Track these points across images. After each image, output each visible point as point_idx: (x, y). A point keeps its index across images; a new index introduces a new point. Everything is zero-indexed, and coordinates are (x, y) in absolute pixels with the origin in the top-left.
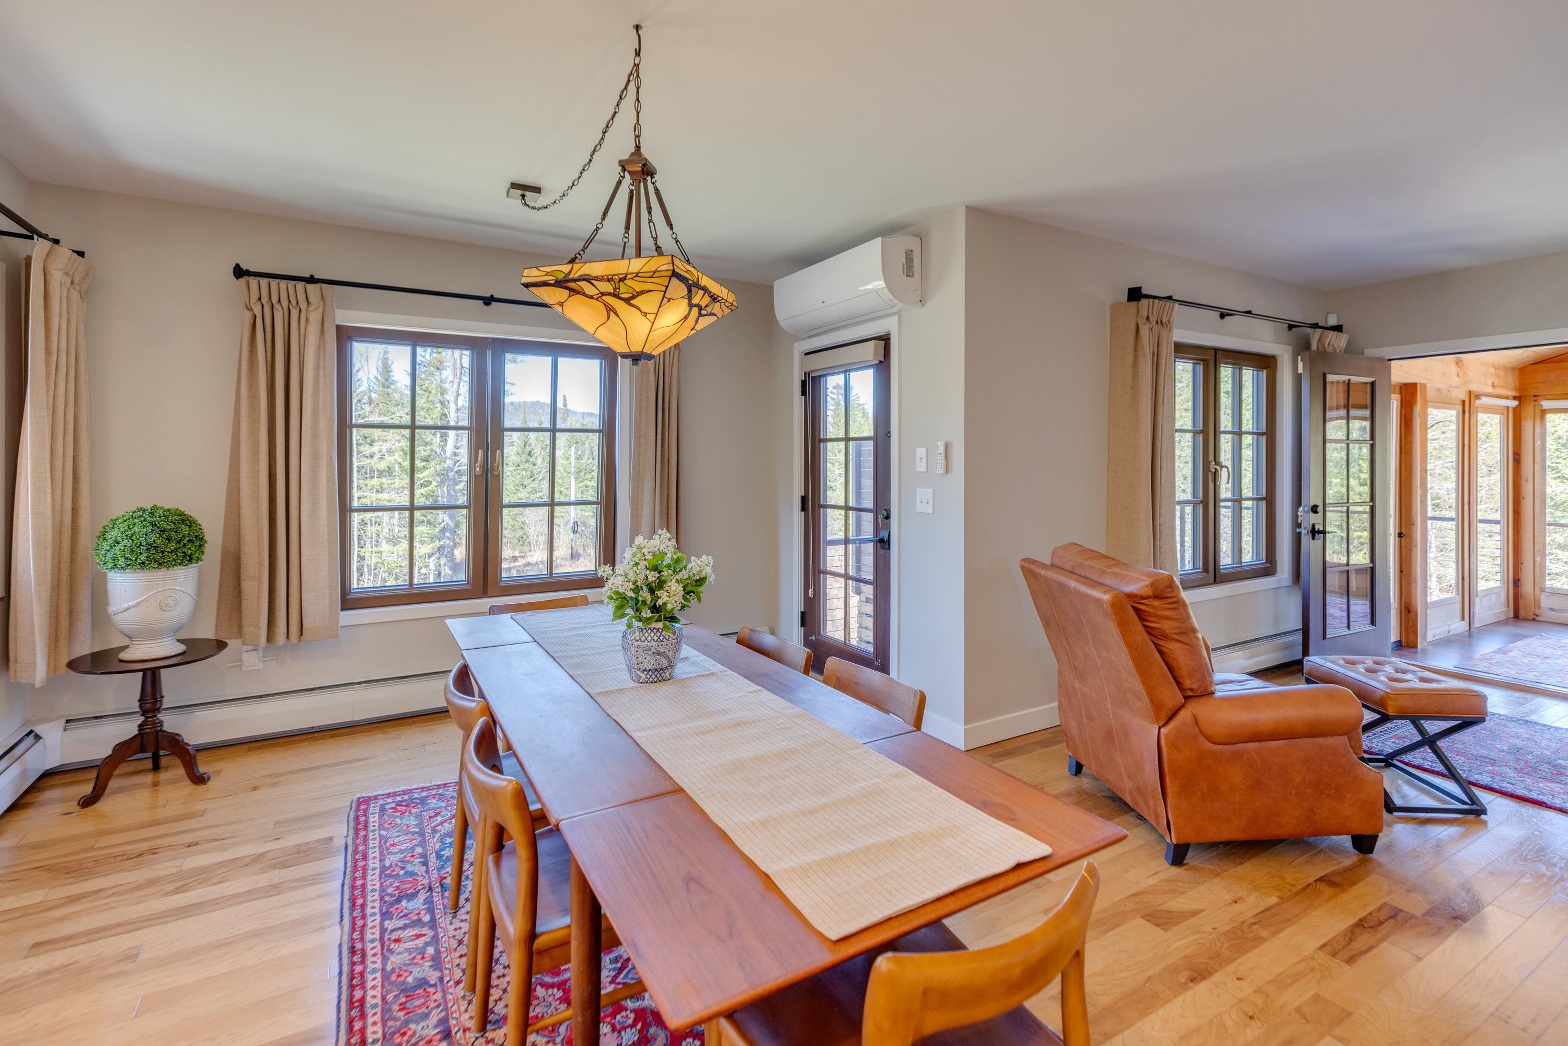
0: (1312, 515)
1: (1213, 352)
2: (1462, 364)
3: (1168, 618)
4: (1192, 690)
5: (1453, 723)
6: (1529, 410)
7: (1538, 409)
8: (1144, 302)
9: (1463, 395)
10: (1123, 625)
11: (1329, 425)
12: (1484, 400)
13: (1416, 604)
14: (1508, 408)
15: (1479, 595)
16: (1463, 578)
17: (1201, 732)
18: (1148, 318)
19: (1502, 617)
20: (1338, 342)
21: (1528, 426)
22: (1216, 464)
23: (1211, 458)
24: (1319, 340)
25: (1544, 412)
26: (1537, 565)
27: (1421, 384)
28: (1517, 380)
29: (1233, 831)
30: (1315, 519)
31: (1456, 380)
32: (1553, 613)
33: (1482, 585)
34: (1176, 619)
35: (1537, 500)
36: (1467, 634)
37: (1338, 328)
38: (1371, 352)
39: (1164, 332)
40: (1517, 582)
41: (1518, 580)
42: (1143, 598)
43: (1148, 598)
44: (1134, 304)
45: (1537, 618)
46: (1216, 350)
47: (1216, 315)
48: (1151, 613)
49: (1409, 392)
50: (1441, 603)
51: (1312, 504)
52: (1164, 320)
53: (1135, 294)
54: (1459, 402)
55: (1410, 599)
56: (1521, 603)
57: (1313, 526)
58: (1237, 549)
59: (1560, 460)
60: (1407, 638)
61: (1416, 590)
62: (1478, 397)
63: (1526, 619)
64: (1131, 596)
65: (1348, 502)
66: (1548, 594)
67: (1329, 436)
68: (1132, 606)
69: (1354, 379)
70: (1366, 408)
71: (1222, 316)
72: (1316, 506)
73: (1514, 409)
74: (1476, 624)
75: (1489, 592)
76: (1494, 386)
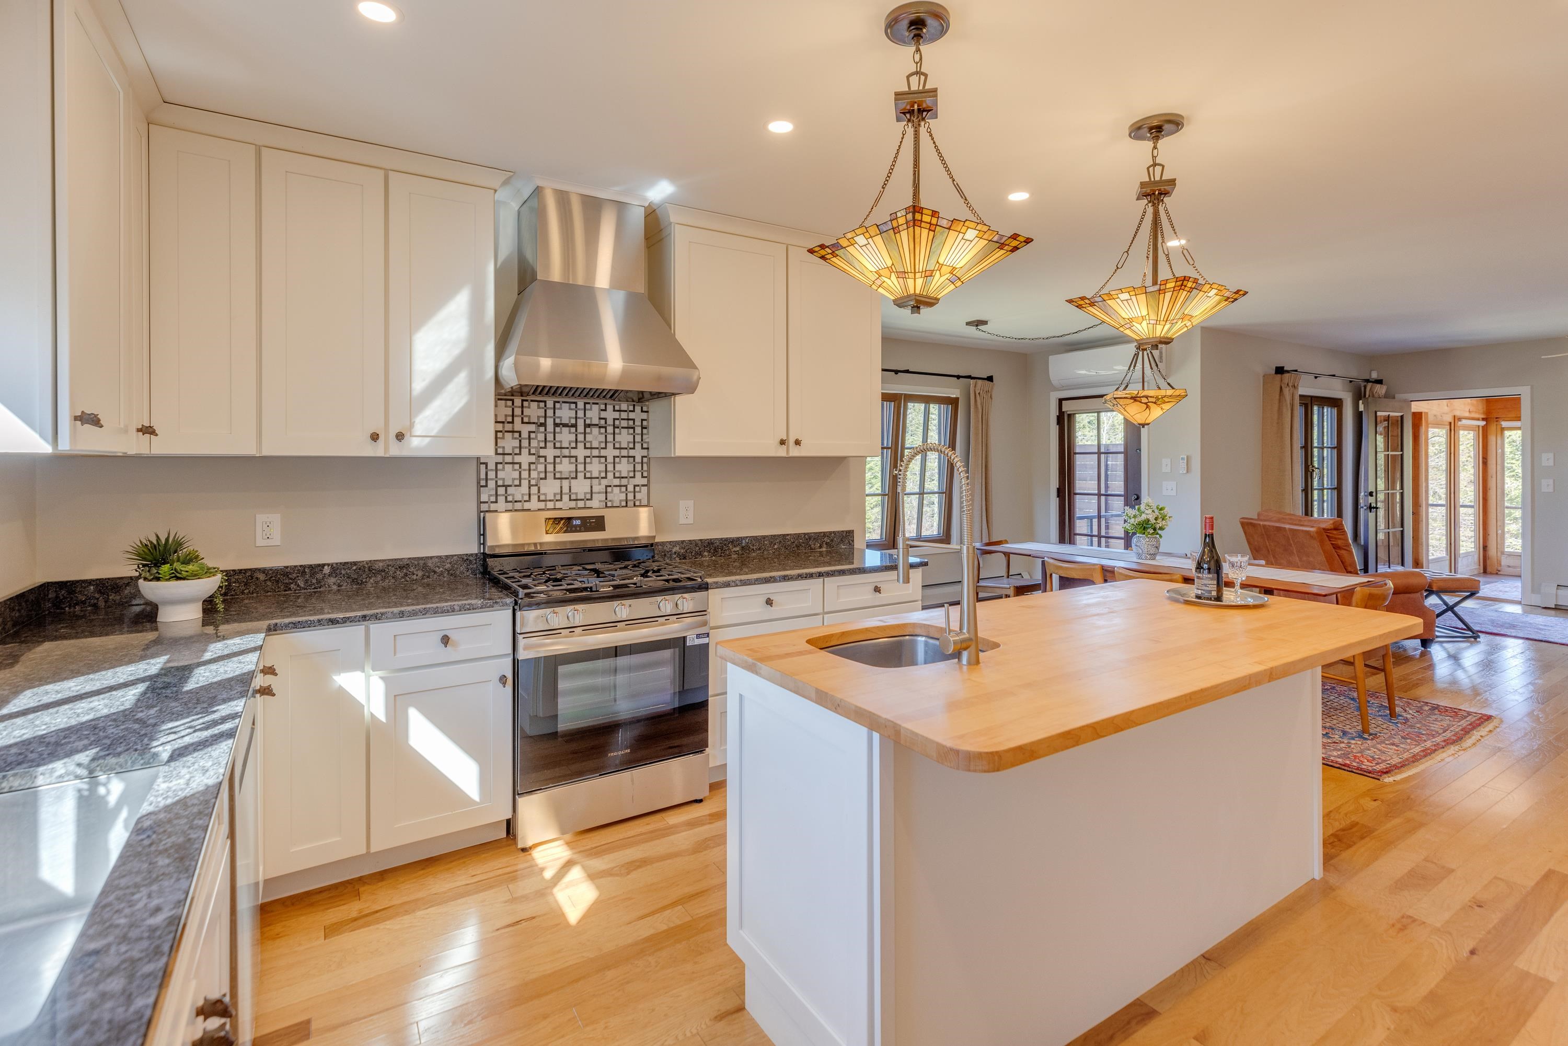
0: (1370, 497)
1: (1310, 398)
3: (1340, 539)
6: (1493, 428)
7: (1499, 427)
8: (1287, 375)
9: (1450, 419)
10: (1322, 543)
12: (1464, 422)
13: (1423, 559)
14: (1479, 426)
15: (1461, 556)
16: (1451, 544)
18: (1288, 384)
19: (1476, 572)
20: (1380, 390)
21: (1492, 439)
22: (1311, 467)
23: (1310, 463)
24: (1370, 390)
25: (1503, 429)
26: (1498, 536)
27: (1426, 415)
28: (1485, 407)
30: (1371, 500)
31: (1446, 409)
32: (1510, 569)
33: (1462, 550)
35: (1499, 491)
37: (1380, 382)
38: (1399, 395)
39: (1295, 392)
40: (1485, 548)
41: (1486, 546)
42: (1328, 530)
43: (1331, 530)
44: (1279, 376)
45: (1499, 573)
46: (1312, 397)
47: (1312, 377)
49: (1418, 418)
50: (1437, 560)
51: (1369, 491)
52: (1296, 385)
53: (1280, 370)
54: (1448, 424)
55: (1418, 556)
56: (1488, 562)
57: (1370, 504)
59: (1514, 461)
61: (1422, 550)
62: (1460, 419)
63: (1491, 574)
64: (1325, 530)
65: (1389, 490)
66: (1506, 556)
68: (1327, 536)
69: (1392, 414)
71: (1316, 377)
72: (1372, 492)
73: (1483, 427)
75: (1467, 554)
76: (1469, 412)
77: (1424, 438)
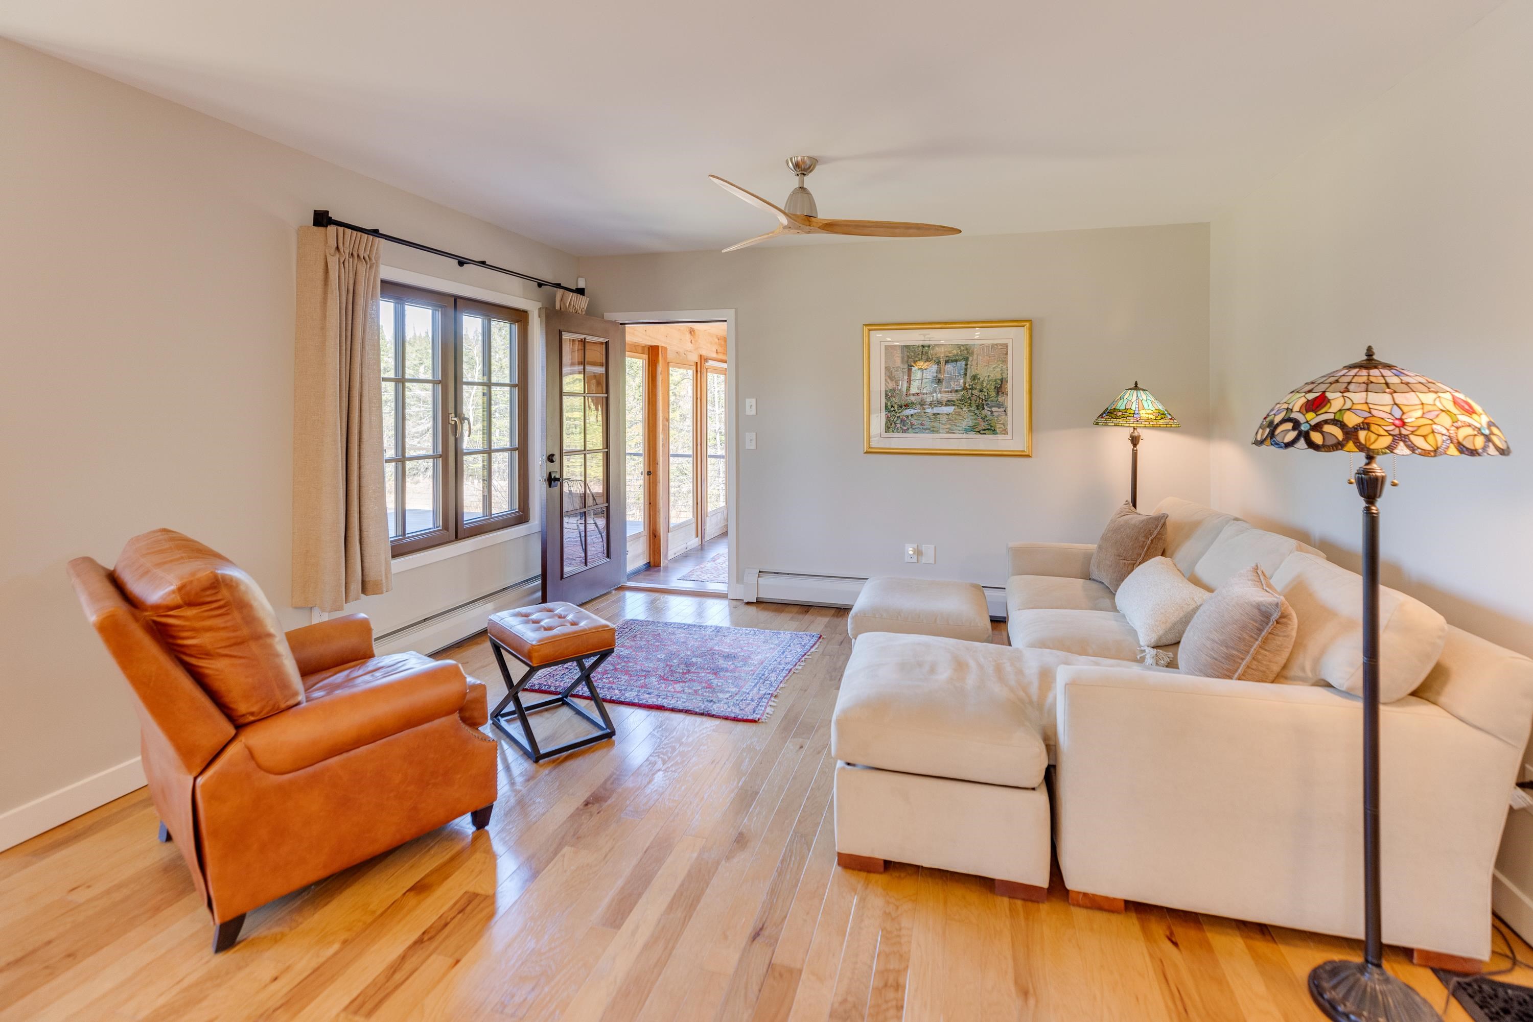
0: (549, 463)
1: (452, 298)
2: (694, 334)
3: (209, 629)
4: (252, 714)
5: (595, 658)
8: (332, 229)
9: (696, 358)
11: (566, 380)
12: (711, 363)
13: (660, 529)
15: (709, 515)
16: (697, 504)
17: (259, 766)
18: (338, 248)
20: (582, 303)
22: (456, 416)
23: (451, 410)
24: (562, 300)
27: (662, 347)
29: (313, 870)
30: (552, 468)
31: (689, 346)
33: (711, 507)
34: (224, 628)
36: (700, 547)
37: (581, 291)
38: (611, 316)
39: (362, 268)
42: (169, 608)
43: (178, 607)
44: (321, 229)
46: (455, 297)
47: (451, 262)
48: (183, 627)
49: (653, 353)
50: (680, 526)
51: (549, 453)
52: (364, 255)
53: (322, 219)
54: (694, 364)
55: (656, 526)
57: (550, 474)
58: (487, 499)
60: (654, 559)
61: (659, 518)
62: (706, 360)
64: (153, 608)
65: (585, 450)
67: (566, 389)
68: (152, 623)
69: (591, 338)
70: (603, 366)
71: (461, 264)
72: (553, 455)
74: (707, 538)
75: (716, 511)
76: (717, 352)
77: (660, 379)
